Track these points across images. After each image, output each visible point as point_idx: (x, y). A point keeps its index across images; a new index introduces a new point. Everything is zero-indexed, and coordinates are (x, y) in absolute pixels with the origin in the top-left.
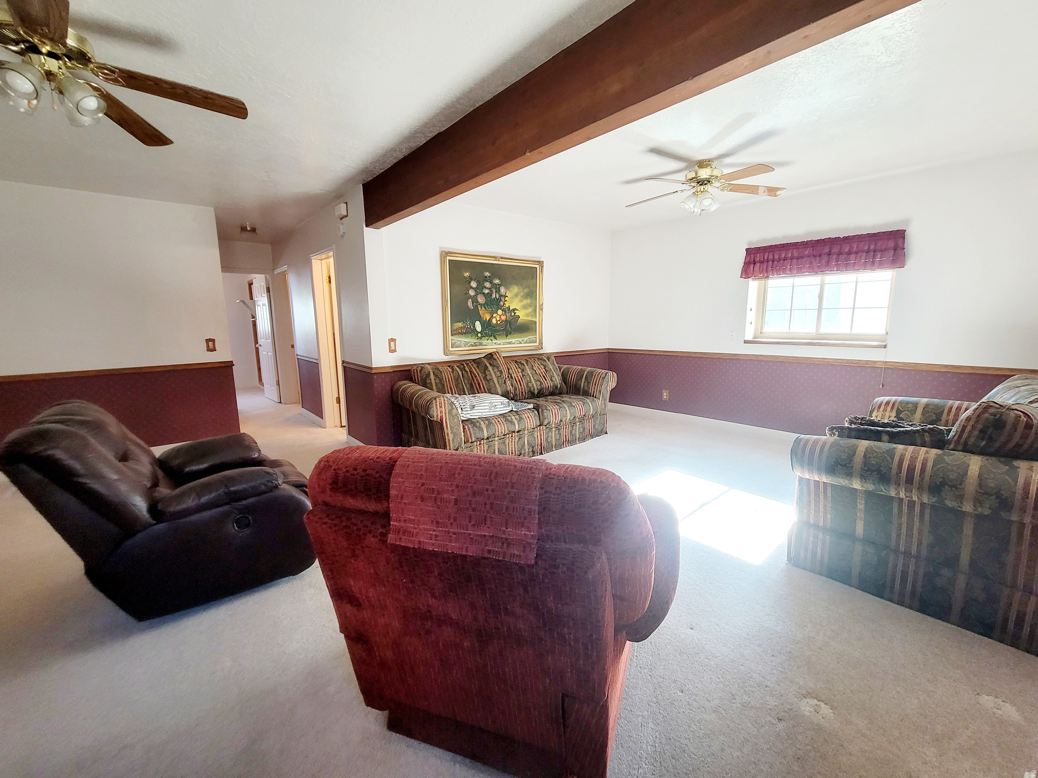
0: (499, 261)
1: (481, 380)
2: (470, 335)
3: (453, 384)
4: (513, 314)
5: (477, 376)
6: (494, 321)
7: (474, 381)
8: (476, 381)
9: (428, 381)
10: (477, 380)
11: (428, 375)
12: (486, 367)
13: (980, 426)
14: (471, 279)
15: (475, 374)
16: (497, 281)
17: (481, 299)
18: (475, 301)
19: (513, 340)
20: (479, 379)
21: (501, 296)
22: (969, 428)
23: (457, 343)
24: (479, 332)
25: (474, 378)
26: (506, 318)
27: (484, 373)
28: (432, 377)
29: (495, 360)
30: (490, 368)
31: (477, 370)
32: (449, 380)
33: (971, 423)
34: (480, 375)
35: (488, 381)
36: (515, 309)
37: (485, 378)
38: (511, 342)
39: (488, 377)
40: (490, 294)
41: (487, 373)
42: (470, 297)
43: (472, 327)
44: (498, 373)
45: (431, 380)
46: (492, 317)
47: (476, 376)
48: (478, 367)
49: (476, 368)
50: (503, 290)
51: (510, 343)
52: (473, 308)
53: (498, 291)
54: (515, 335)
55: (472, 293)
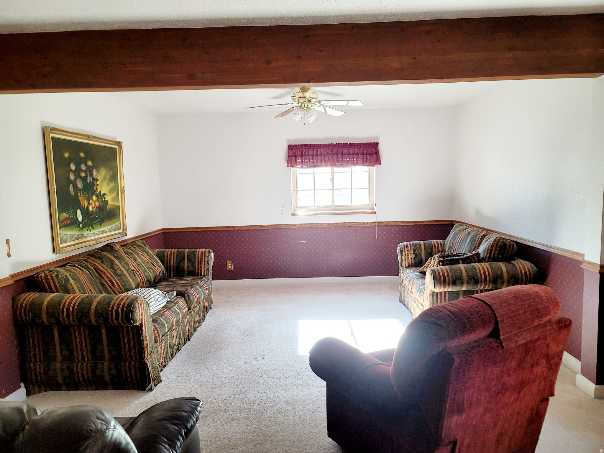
0: (91, 140)
1: (112, 277)
2: (74, 227)
3: (89, 285)
4: (103, 199)
5: (106, 272)
6: (91, 208)
7: (103, 279)
8: (106, 279)
9: (70, 287)
10: (108, 277)
11: (67, 280)
12: (112, 262)
13: (498, 249)
14: (70, 160)
15: (102, 271)
16: (90, 163)
17: (80, 185)
18: (75, 186)
19: (105, 229)
20: (109, 275)
21: (94, 179)
22: (493, 250)
23: (64, 238)
24: (81, 223)
25: (103, 275)
26: (99, 205)
27: (112, 267)
28: (72, 281)
29: (118, 251)
30: (117, 262)
31: (103, 265)
32: (86, 283)
33: (494, 248)
34: (109, 271)
35: (120, 276)
36: (104, 194)
37: (115, 273)
38: (104, 230)
39: (119, 272)
40: (86, 178)
41: (116, 267)
42: (71, 182)
43: (75, 217)
44: (125, 266)
45: (71, 284)
46: (89, 204)
47: (104, 273)
48: (102, 262)
49: (101, 264)
50: (95, 173)
51: (103, 232)
52: (74, 194)
53: (91, 175)
54: (107, 223)
55: (72, 177)
